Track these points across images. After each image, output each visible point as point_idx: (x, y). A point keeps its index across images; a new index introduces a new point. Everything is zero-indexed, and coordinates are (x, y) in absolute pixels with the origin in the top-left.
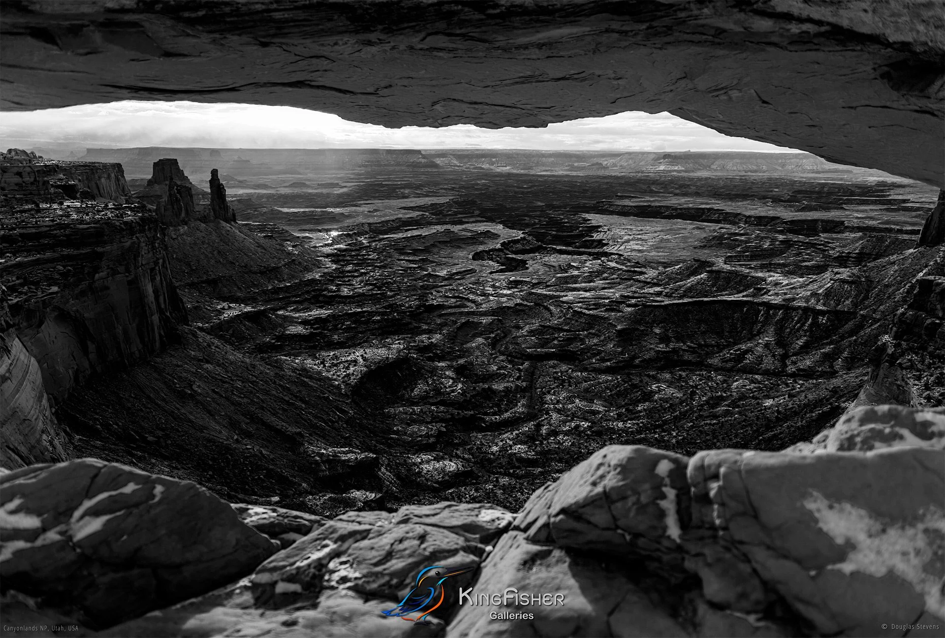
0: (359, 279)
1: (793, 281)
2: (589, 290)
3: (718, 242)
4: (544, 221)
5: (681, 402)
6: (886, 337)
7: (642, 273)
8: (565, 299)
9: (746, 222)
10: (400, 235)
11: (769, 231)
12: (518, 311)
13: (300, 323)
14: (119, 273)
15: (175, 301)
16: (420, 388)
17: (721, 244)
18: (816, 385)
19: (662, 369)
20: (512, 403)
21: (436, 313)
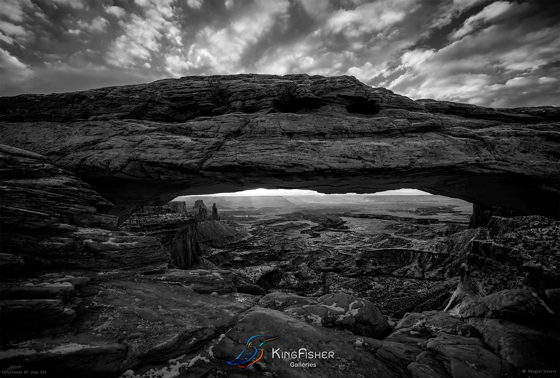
0: (260, 240)
1: (422, 242)
2: (344, 245)
3: (391, 227)
4: (326, 220)
5: (384, 290)
6: (464, 264)
7: (363, 239)
8: (335, 248)
9: (401, 220)
10: (275, 225)
11: (410, 223)
12: (317, 252)
13: (239, 256)
14: (180, 238)
15: (197, 247)
16: (282, 282)
17: (392, 228)
18: (438, 284)
19: (374, 276)
20: (317, 289)
21: (287, 253)
